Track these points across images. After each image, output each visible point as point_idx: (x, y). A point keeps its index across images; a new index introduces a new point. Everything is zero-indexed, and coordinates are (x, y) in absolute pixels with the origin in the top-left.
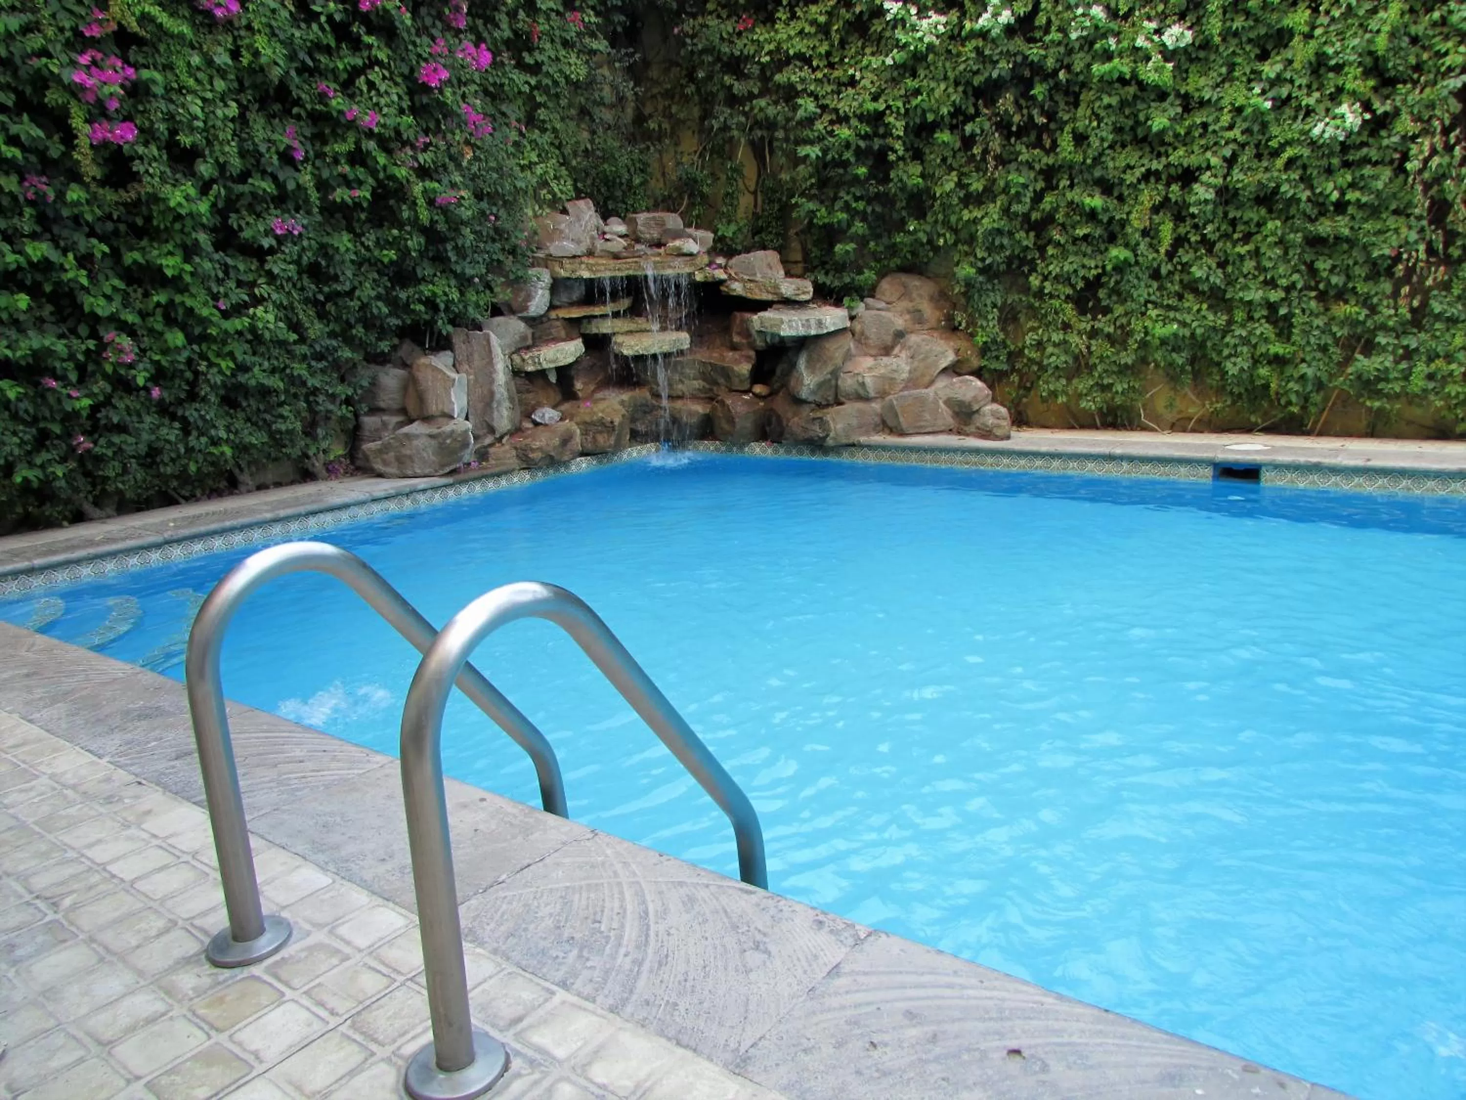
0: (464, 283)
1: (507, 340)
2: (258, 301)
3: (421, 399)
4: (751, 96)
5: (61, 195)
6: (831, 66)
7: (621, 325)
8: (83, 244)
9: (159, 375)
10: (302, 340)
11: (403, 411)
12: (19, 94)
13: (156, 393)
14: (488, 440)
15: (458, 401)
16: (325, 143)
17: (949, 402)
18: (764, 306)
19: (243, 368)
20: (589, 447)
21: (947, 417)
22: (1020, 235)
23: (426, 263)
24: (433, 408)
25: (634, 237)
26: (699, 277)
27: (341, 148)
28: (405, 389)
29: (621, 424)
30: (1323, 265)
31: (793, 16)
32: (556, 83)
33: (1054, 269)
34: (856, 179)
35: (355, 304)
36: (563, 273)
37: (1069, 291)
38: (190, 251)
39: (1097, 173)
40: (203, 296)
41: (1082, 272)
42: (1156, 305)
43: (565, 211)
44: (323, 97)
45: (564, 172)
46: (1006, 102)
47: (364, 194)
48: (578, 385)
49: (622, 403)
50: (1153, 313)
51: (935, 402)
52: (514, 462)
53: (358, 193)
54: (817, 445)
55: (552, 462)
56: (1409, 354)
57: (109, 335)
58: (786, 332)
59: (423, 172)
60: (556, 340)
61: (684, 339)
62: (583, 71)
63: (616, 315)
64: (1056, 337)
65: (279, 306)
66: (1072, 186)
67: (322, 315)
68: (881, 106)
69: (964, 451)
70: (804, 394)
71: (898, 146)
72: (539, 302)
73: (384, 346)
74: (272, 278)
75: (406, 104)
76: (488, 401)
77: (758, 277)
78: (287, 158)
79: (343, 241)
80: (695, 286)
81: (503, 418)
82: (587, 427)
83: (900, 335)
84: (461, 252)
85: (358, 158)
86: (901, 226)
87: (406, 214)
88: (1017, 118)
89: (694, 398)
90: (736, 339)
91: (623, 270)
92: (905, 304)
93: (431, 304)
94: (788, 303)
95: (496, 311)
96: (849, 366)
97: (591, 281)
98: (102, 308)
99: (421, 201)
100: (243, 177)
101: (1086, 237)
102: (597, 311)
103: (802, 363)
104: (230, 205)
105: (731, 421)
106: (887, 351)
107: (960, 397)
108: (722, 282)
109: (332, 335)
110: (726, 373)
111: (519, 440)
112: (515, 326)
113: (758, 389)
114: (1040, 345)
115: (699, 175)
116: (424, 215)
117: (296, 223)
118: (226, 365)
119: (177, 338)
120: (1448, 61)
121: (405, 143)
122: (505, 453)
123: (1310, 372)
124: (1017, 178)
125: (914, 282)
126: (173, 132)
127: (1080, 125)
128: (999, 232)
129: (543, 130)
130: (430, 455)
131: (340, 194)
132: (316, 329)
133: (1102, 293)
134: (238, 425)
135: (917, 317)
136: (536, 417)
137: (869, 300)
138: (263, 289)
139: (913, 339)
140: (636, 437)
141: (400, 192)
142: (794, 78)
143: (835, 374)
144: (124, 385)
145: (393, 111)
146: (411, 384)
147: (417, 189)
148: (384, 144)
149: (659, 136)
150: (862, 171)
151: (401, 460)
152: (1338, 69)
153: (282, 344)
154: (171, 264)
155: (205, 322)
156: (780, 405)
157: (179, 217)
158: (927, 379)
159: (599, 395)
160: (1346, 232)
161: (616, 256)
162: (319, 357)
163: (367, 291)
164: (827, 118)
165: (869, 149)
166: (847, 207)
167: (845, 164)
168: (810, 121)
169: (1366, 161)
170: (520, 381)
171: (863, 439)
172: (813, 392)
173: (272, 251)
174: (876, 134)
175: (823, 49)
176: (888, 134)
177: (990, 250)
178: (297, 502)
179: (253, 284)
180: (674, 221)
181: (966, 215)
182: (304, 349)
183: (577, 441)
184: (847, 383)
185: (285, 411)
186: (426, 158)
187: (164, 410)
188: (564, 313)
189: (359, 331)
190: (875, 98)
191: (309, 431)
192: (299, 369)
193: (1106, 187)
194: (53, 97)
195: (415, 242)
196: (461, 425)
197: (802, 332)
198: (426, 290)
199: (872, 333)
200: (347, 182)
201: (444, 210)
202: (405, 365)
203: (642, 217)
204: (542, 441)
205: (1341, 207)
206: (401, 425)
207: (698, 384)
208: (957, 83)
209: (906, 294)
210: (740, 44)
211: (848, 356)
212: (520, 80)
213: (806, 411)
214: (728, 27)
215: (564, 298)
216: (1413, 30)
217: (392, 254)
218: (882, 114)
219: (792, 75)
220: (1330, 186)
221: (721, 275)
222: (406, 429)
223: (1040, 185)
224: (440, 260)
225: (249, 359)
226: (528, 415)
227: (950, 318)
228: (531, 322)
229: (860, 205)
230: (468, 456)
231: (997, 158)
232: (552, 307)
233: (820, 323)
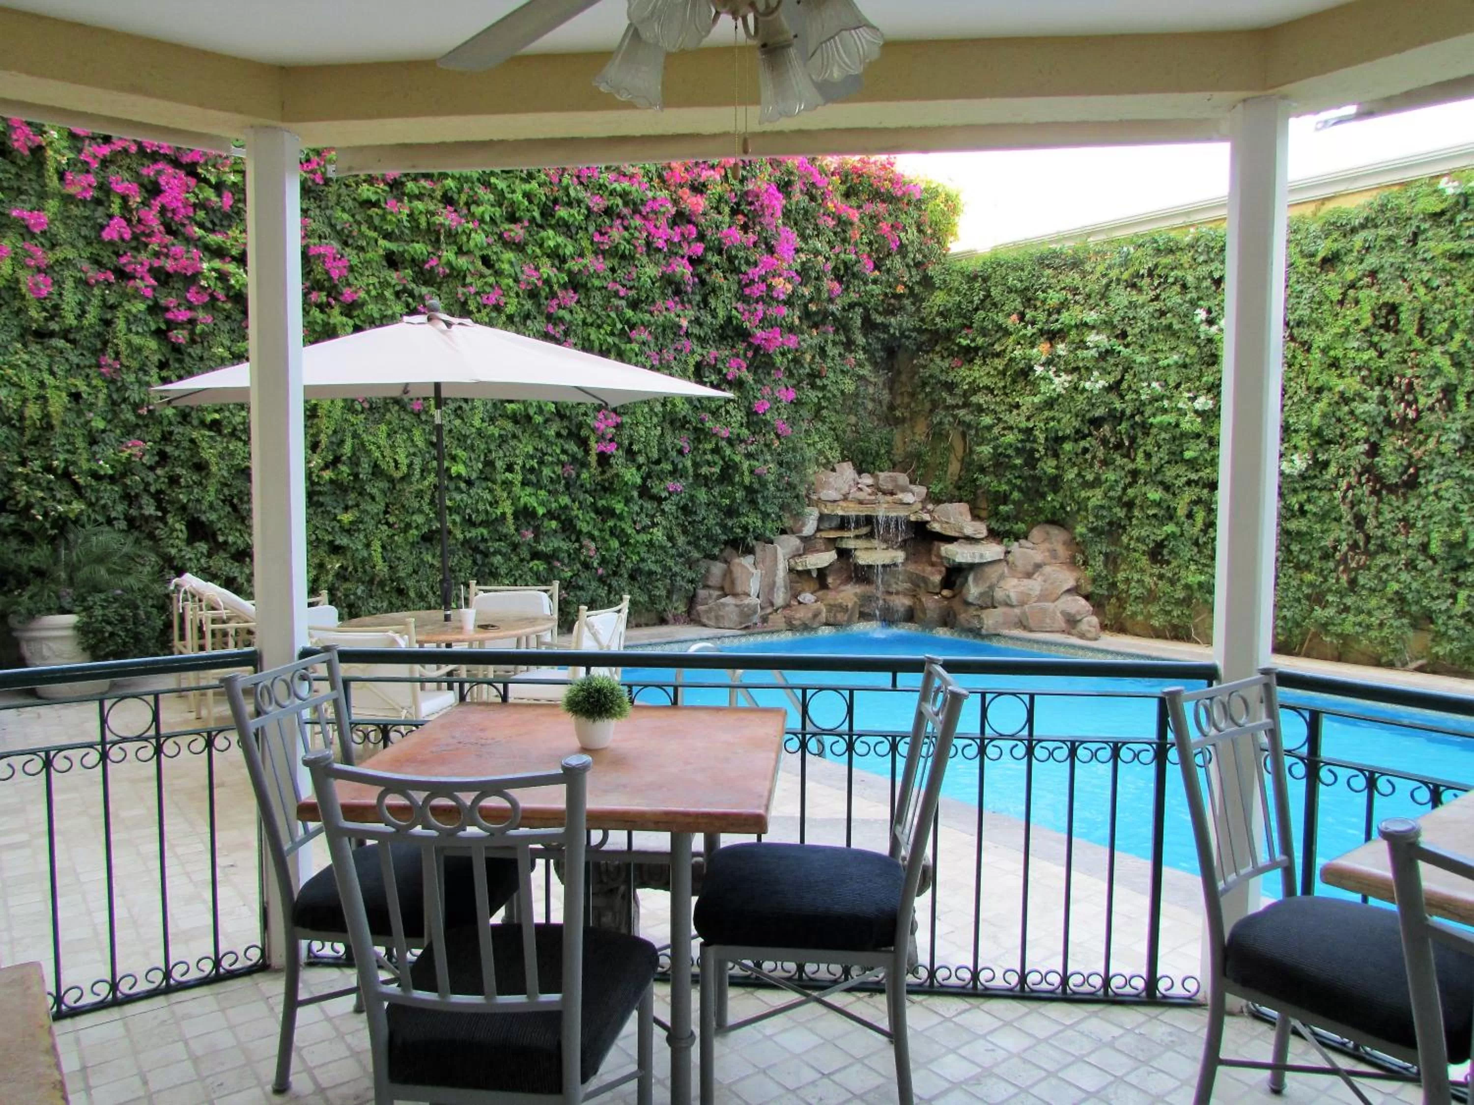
0: (766, 516)
1: (788, 550)
2: (654, 525)
3: (733, 583)
4: (957, 407)
5: (578, 476)
6: (1006, 394)
7: (860, 544)
8: (581, 496)
9: (603, 561)
10: (673, 546)
11: (722, 588)
12: (570, 430)
13: (600, 571)
14: (769, 610)
15: (754, 586)
16: (700, 442)
17: (1063, 613)
18: (951, 540)
19: (643, 560)
20: (832, 620)
21: (1061, 623)
22: (1117, 510)
23: (745, 505)
24: (739, 589)
25: (877, 489)
26: (913, 518)
27: (709, 446)
28: (725, 575)
29: (853, 608)
30: (1295, 548)
31: (985, 363)
32: (834, 396)
33: (1135, 533)
34: (1015, 467)
35: (704, 528)
36: (826, 511)
37: (1145, 548)
38: (628, 501)
39: (1159, 478)
40: (630, 523)
41: (1152, 537)
42: (1196, 562)
43: (834, 470)
44: (702, 421)
45: (836, 445)
46: (1106, 429)
47: (716, 470)
48: (830, 580)
49: (856, 594)
50: (1193, 567)
51: (1054, 612)
52: (783, 625)
53: (713, 470)
54: (977, 633)
55: (806, 627)
56: (1347, 609)
57: (586, 542)
58: (959, 559)
59: (749, 456)
60: (818, 551)
61: (900, 556)
62: (853, 388)
63: (857, 537)
64: (1136, 576)
65: (665, 528)
66: (1145, 484)
67: (685, 532)
68: (1031, 425)
69: (1066, 645)
70: (970, 599)
71: (1041, 449)
72: (809, 528)
73: (716, 551)
74: (663, 511)
75: (745, 420)
76: (772, 586)
77: (952, 520)
78: (680, 452)
79: (702, 495)
80: (910, 524)
81: (780, 598)
82: (831, 607)
83: (1038, 566)
84: (766, 499)
85: (716, 450)
86: (1043, 496)
87: (737, 479)
88: (1112, 440)
89: (905, 595)
90: (934, 559)
91: (864, 511)
92: (1047, 545)
93: (745, 529)
94: (970, 539)
95: (783, 532)
96: (1002, 584)
97: (842, 517)
98: (585, 528)
99: (746, 473)
100: (658, 462)
101: (1155, 516)
102: (846, 534)
103: (971, 579)
104: (649, 475)
105: (924, 611)
106: (1029, 575)
107: (1069, 610)
108: (927, 522)
109: (689, 543)
110: (925, 580)
111: (787, 612)
112: (792, 542)
113: (945, 592)
114: (1127, 581)
115: (923, 449)
116: (747, 481)
117: (679, 485)
118: (635, 558)
119: (615, 544)
120: (1357, 435)
121: (741, 441)
122: (778, 619)
123: (1289, 614)
124: (1111, 476)
125: (1055, 531)
126: (631, 444)
127: (1149, 448)
128: (1102, 507)
129: (824, 422)
130: (734, 617)
131: (704, 470)
132: (681, 540)
133: (1165, 551)
134: (636, 590)
135: (1054, 554)
136: (800, 598)
137: (1022, 541)
138: (658, 519)
139: (1047, 569)
140: (865, 616)
141: (736, 467)
142: (982, 401)
143: (992, 588)
144: (586, 566)
145: (737, 425)
146: (728, 573)
147: (745, 465)
148: (730, 442)
149: (903, 420)
150: (1018, 462)
151: (717, 618)
152: (1296, 431)
153: (662, 547)
154: (619, 507)
155: (628, 536)
156: (956, 604)
157: (626, 484)
158: (1054, 596)
159: (843, 588)
160: (1304, 529)
161: (861, 502)
162: (681, 555)
163: (711, 522)
164: (1001, 425)
165: (1024, 448)
166: (1009, 482)
167: (1009, 456)
168: (989, 428)
169: (1313, 487)
170: (794, 576)
171: (1006, 632)
172: (978, 598)
173: (666, 499)
174: (1028, 440)
175: (1001, 384)
176: (1035, 441)
177: (1096, 516)
178: (660, 636)
179: (653, 516)
180: (903, 478)
181: (1083, 494)
182: (674, 551)
183: (823, 617)
184: (999, 594)
185: (659, 584)
186: (752, 448)
187: (601, 580)
188: (825, 535)
189: (703, 542)
190: (1028, 419)
191: (669, 596)
192: (670, 563)
193: (1167, 488)
194: (584, 433)
195: (740, 495)
196: (753, 600)
197: (969, 560)
198: (744, 520)
199: (1020, 563)
200: (709, 463)
201: (759, 477)
202: (726, 561)
203: (882, 475)
204: (801, 615)
205: (1303, 512)
206: (719, 597)
207: (908, 585)
208: (1077, 416)
209: (1047, 538)
210: (952, 374)
211: (1002, 577)
212: (813, 395)
213: (972, 611)
214: (946, 364)
215: (826, 525)
216: (1338, 414)
217: (728, 502)
218: (1032, 429)
219: (980, 399)
220: (1294, 500)
221: (927, 517)
222: (723, 600)
223: (1129, 480)
224: (753, 502)
225: (646, 556)
226: (795, 596)
227: (1073, 557)
228: (805, 539)
229: (1018, 482)
230: (756, 619)
231: (1101, 462)
232: (818, 530)
233: (981, 556)
